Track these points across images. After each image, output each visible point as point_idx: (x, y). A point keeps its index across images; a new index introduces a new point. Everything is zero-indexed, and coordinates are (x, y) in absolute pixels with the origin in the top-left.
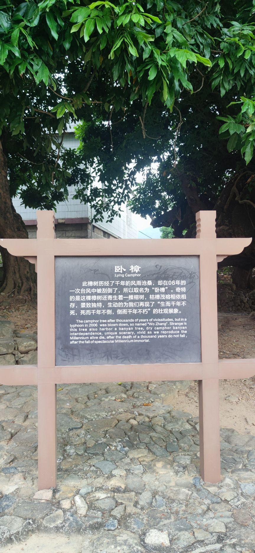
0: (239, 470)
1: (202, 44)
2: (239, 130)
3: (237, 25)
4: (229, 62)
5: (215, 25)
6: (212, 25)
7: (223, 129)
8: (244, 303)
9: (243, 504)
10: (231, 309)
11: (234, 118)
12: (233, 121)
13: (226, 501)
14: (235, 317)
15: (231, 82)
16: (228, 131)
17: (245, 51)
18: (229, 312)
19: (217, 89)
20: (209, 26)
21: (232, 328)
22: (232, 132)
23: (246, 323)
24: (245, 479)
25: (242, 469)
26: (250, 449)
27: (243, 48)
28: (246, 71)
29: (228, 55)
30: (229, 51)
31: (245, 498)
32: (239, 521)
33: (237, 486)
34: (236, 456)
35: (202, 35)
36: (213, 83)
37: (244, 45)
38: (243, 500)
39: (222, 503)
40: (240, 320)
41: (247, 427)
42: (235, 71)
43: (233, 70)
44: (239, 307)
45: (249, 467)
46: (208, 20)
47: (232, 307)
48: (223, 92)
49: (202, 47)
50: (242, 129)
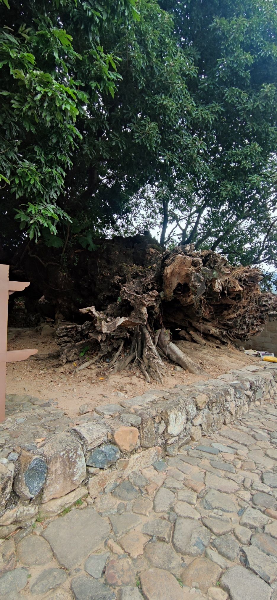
0: (17, 413)
1: (5, 167)
2: (27, 219)
3: (27, 163)
4: (22, 181)
5: (14, 159)
6: (12, 157)
7: (17, 217)
8: (32, 321)
9: (17, 428)
10: (22, 326)
11: (24, 212)
12: (23, 213)
13: (7, 429)
14: (25, 331)
15: (23, 192)
16: (20, 218)
17: (31, 179)
18: (21, 327)
19: (14, 194)
20: (10, 158)
21: (22, 337)
22: (22, 220)
23: (32, 333)
24: (20, 416)
25: (19, 412)
26: (25, 402)
27: (30, 177)
28: (31, 189)
29: (21, 177)
30: (22, 175)
31: (18, 425)
32: (13, 436)
33: (14, 420)
34: (15, 407)
35: (5, 162)
36: (12, 190)
37: (30, 175)
38: (17, 426)
39: (5, 431)
40: (28, 332)
41: (25, 393)
42: (25, 187)
43: (24, 186)
44: (28, 324)
45: (23, 410)
46: (10, 154)
47: (23, 324)
48: (17, 197)
49: (5, 168)
50: (29, 219)
